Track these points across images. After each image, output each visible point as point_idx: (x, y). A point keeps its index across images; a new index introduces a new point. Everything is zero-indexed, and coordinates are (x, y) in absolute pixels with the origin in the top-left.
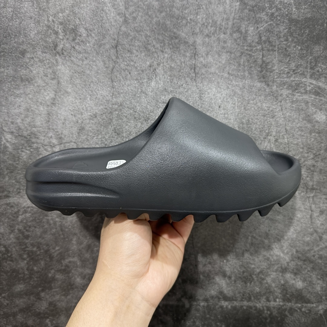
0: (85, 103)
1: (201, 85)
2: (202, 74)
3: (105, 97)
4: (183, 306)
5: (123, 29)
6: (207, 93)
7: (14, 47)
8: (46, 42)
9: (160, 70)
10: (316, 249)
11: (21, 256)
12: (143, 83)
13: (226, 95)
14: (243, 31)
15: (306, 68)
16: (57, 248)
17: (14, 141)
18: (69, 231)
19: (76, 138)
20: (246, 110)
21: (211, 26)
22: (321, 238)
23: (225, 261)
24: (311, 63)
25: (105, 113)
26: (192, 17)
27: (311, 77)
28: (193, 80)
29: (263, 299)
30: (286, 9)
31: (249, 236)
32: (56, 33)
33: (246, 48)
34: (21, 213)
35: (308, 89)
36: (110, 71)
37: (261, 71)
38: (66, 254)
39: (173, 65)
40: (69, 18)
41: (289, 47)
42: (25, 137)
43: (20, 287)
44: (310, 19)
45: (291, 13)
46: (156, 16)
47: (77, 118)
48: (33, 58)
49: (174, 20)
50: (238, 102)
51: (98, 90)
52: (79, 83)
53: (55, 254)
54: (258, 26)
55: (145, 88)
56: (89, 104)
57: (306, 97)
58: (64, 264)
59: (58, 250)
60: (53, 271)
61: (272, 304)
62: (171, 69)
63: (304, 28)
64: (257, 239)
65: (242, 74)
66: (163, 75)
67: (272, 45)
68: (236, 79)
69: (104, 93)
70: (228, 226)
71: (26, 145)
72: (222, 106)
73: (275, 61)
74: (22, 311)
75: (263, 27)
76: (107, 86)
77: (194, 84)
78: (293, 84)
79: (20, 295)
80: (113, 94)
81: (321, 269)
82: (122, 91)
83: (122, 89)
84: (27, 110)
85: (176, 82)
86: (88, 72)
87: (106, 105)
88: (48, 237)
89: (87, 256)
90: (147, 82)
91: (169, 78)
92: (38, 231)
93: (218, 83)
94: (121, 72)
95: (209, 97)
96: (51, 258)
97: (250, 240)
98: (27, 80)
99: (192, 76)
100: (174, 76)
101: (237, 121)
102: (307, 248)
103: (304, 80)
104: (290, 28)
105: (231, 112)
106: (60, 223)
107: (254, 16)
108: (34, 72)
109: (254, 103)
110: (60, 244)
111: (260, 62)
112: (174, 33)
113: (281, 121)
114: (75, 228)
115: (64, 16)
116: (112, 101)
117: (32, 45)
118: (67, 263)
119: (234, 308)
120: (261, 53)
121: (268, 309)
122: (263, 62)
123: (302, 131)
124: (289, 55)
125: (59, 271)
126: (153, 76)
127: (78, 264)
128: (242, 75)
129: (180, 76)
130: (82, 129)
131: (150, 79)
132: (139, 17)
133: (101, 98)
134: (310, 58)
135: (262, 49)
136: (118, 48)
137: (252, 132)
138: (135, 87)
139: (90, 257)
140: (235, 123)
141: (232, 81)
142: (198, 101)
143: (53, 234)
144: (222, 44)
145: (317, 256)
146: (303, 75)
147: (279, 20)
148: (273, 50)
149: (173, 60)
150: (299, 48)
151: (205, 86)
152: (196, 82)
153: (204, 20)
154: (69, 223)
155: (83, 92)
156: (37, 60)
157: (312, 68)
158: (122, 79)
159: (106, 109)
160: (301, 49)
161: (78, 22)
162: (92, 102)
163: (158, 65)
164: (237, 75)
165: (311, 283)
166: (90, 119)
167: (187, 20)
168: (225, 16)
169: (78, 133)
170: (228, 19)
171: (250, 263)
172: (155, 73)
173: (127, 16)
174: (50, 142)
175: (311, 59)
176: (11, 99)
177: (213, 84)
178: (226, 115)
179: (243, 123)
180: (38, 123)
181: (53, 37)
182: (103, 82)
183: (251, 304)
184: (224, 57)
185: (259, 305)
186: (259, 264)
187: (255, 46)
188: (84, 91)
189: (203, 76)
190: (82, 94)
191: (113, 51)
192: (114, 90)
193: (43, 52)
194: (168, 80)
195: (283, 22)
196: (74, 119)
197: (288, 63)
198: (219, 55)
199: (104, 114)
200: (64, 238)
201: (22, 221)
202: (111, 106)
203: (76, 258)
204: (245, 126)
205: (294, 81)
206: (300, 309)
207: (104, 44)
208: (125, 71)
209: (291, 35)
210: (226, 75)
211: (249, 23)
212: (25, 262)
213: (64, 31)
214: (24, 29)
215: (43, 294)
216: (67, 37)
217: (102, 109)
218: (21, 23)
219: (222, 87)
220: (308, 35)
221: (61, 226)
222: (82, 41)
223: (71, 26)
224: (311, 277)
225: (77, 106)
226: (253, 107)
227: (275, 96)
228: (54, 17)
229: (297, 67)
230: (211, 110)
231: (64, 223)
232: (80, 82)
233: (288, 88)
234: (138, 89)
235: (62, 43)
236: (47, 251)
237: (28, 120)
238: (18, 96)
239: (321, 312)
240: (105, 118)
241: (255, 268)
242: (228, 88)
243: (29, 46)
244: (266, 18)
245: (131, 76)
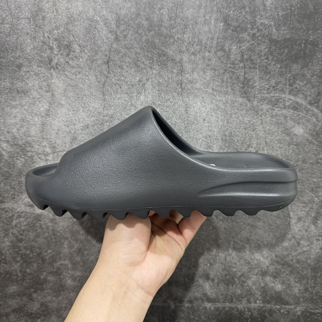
0: (77, 114)
1: (187, 99)
2: (188, 89)
3: (96, 109)
4: (169, 307)
5: (115, 46)
6: (192, 107)
7: (11, 60)
8: (41, 56)
9: (148, 85)
10: (294, 254)
11: (14, 258)
12: (133, 96)
13: (210, 109)
14: (227, 50)
15: (285, 84)
16: (49, 251)
17: (10, 149)
18: (61, 235)
19: (68, 147)
20: (229, 124)
21: (197, 45)
22: (299, 244)
23: (208, 265)
24: (289, 80)
25: (97, 124)
26: (179, 36)
27: (290, 93)
28: (179, 94)
29: (244, 301)
30: (267, 30)
31: (231, 241)
32: (51, 49)
33: (229, 65)
34: (15, 218)
35: (287, 104)
36: (101, 85)
37: (243, 88)
38: (57, 257)
39: (161, 81)
40: (63, 35)
41: (269, 65)
42: (20, 146)
43: (13, 289)
44: (289, 40)
45: (271, 34)
46: (146, 35)
47: (70, 129)
48: (28, 72)
49: (163, 38)
50: (221, 116)
51: (90, 103)
52: (73, 96)
53: (48, 257)
54: (241, 45)
55: (135, 101)
56: (81, 115)
57: (285, 112)
58: (55, 266)
59: (51, 253)
60: (45, 273)
61: (253, 305)
62: (159, 84)
63: (283, 48)
64: (239, 244)
65: (225, 90)
66: (152, 90)
67: (253, 64)
68: (220, 95)
69: (96, 105)
70: (212, 232)
71: (21, 153)
72: (207, 119)
73: (256, 78)
74: (14, 311)
75: (245, 46)
76: (99, 99)
77: (181, 98)
78: (273, 99)
79: (13, 296)
80: (104, 106)
81: (298, 273)
82: (113, 104)
83: (113, 102)
84: (23, 120)
85: (164, 96)
86: (81, 86)
87: (97, 117)
88: (41, 240)
89: (78, 259)
90: (136, 96)
91: (157, 92)
92: (32, 235)
93: (203, 98)
94: (112, 86)
95: (194, 111)
96: (43, 260)
97: (232, 245)
98: (23, 92)
99: (179, 91)
100: (162, 90)
101: (220, 133)
102: (285, 253)
103: (283, 96)
104: (270, 48)
105: (215, 125)
106: (52, 228)
107: (237, 35)
108: (30, 84)
109: (236, 117)
110: (52, 247)
111: (242, 78)
112: (163, 51)
113: (261, 134)
114: (67, 233)
115: (59, 33)
116: (103, 113)
117: (28, 59)
119: (217, 309)
120: (243, 71)
121: (249, 310)
122: (245, 78)
123: (281, 143)
124: (269, 73)
125: (51, 273)
126: (143, 90)
127: (69, 266)
128: (225, 91)
129: (168, 91)
130: (75, 139)
131: (139, 93)
132: (130, 35)
133: (93, 110)
134: (289, 75)
135: (245, 67)
136: (109, 63)
137: (235, 144)
138: (125, 100)
139: (80, 260)
140: (219, 135)
141: (215, 96)
142: (185, 114)
143: (46, 238)
144: (207, 61)
145: (295, 261)
146: (282, 91)
147: (260, 40)
148: (255, 68)
149: (161, 76)
150: (279, 66)
151: (191, 101)
152: (182, 97)
153: (190, 39)
154: (61, 228)
155: (76, 104)
156: (33, 73)
157: (290, 85)
158: (113, 93)
159: (98, 120)
160: (281, 67)
161: (72, 38)
162: (84, 113)
163: (147, 80)
164: (220, 91)
165: (289, 286)
166: (82, 130)
167: (174, 38)
168: (210, 36)
169: (71, 143)
170: (212, 39)
171: (232, 267)
172: (144, 87)
173: (118, 33)
174: (44, 151)
175: (290, 77)
176: (7, 109)
177: (198, 98)
178: (210, 128)
179: (225, 136)
180: (33, 133)
181: (48, 52)
182: (95, 95)
183: (232, 305)
184: (209, 74)
185: (240, 307)
186: (241, 267)
187: (238, 64)
188: (77, 103)
189: (188, 91)
190: (75, 106)
191: (105, 67)
192: (106, 102)
193: (38, 66)
194: (156, 95)
195: (264, 42)
196: (67, 130)
197: (268, 80)
198: (204, 72)
200: (56, 242)
201: (16, 226)
202: (102, 118)
203: (67, 261)
204: (228, 138)
205: (274, 97)
206: (279, 310)
207: (97, 60)
208: (116, 85)
209: (272, 54)
210: (210, 91)
211: (232, 43)
212: (19, 264)
213: (59, 47)
214: (21, 45)
215: (35, 295)
216: (61, 52)
217: (94, 120)
218: (18, 39)
219: (206, 102)
220: (287, 54)
221: (53, 230)
222: (76, 57)
223: (65, 43)
224: (289, 280)
225: (70, 117)
226: (235, 120)
227: (256, 111)
228: (49, 34)
229: (277, 83)
230: (196, 122)
231: (56, 227)
232: (74, 95)
233: (268, 104)
234: (128, 102)
235: (57, 58)
236: (39, 254)
237: (23, 130)
238: (14, 107)
239: (299, 313)
240: (97, 129)
241: (237, 271)
242: (212, 102)
243: (25, 60)
244: (248, 38)
245: (121, 90)
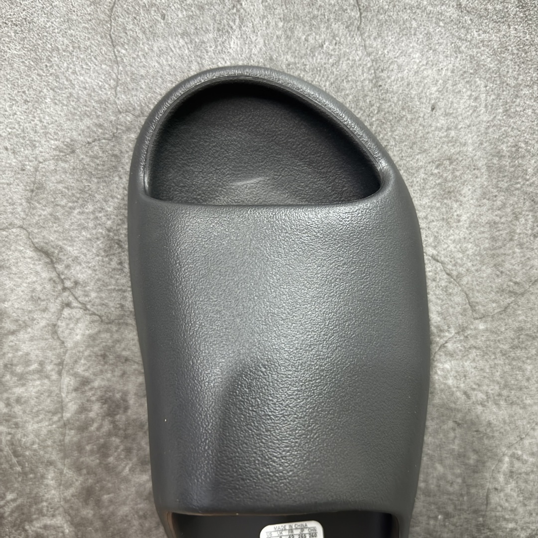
0: (39, 112)
1: (377, 44)
2: (381, 10)
3: (94, 90)
6: (395, 67)
12: (204, 42)
13: (453, 72)
16: (10, 497)
18: (35, 455)
19: (23, 215)
20: (510, 116)
23: (440, 517)
25: (99, 140)
28: (353, 28)
31: (504, 455)
36: (104, 12)
38: (33, 510)
47: (20, 159)
50: (487, 92)
51: (74, 73)
52: (20, 56)
55: (210, 58)
56: (49, 115)
58: (30, 531)
59: (14, 500)
64: (525, 462)
65: (499, 7)
66: (264, 17)
68: (481, 24)
69: (92, 79)
70: (452, 435)
72: (441, 104)
76: (100, 58)
77: (358, 40)
80: (117, 80)
82: (143, 72)
83: (144, 66)
85: (303, 37)
86: (42, 20)
87: (98, 117)
89: (88, 512)
90: (216, 40)
91: (281, 24)
93: (429, 36)
94: (138, 14)
95: (402, 79)
97: (506, 465)
99: (350, 18)
100: (297, 18)
101: (484, 149)
105: (467, 122)
106: (9, 438)
109: (532, 94)
110: (16, 485)
114: (50, 449)
116: (116, 103)
118: (39, 530)
126: (234, 21)
127: (67, 531)
128: (498, 12)
129: (315, 17)
130: (37, 188)
131: (223, 31)
133: (83, 94)
137: (528, 180)
138: (182, 57)
139: (94, 515)
140: (479, 153)
141: (468, 30)
142: (371, 91)
151: (390, 47)
152: (361, 35)
154: (32, 436)
155: (33, 80)
158: (140, 35)
159: (100, 126)
162: (58, 108)
164: (483, 12)
166: (57, 159)
169: (29, 200)
171: (505, 519)
172: (238, 11)
177: (414, 38)
178: (453, 133)
179: (499, 155)
182: (86, 49)
186: (527, 519)
188: (34, 77)
189: (381, 17)
190: (30, 87)
192: (121, 68)
194: (279, 33)
196: (14, 162)
199: (96, 143)
200: (25, 474)
202: (113, 118)
203: (59, 518)
204: (506, 162)
208: (148, 11)
210: (451, 12)
217: (88, 128)
219: (440, 49)
221: (12, 443)
225: (19, 123)
226: (530, 106)
230: (409, 117)
231: (19, 436)
232: (22, 52)
234: (191, 62)
240: (101, 154)
241: (516, 529)
242: (458, 50)
245: (167, 24)
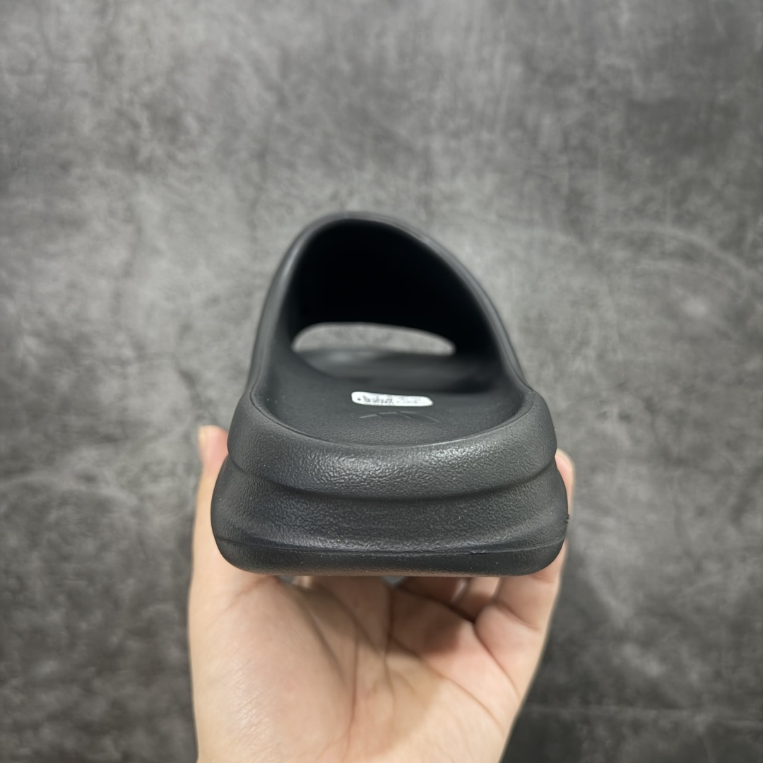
5: (278, 118)
10: (687, 591)
11: (51, 597)
14: (530, 125)
15: (663, 204)
22: (698, 568)
27: (675, 222)
32: (135, 126)
33: (534, 162)
34: (54, 505)
35: (668, 248)
43: (48, 667)
45: (630, 92)
48: (87, 179)
53: (126, 593)
57: (664, 265)
58: (145, 616)
60: (120, 631)
74: (53, 718)
78: (636, 238)
82: (273, 250)
83: (275, 246)
98: (74, 223)
102: (668, 589)
106: (137, 528)
110: (137, 572)
111: (565, 190)
115: (154, 93)
117: (87, 151)
118: (153, 615)
120: (567, 174)
121: (585, 720)
122: (573, 190)
130: (189, 329)
143: (124, 553)
144: (483, 153)
145: (689, 606)
146: (658, 217)
148: (592, 167)
154: (157, 527)
156: (96, 182)
157: (676, 204)
167: (411, 103)
170: (496, 102)
173: (285, 93)
177: (465, 236)
191: (254, 167)
192: (258, 247)
196: (171, 307)
198: (479, 178)
201: (57, 523)
203: (169, 603)
204: (532, 326)
212: (62, 610)
221: (139, 533)
233: (623, 247)
236: (107, 588)
239: (701, 729)
243: (80, 152)
244: (577, 100)
